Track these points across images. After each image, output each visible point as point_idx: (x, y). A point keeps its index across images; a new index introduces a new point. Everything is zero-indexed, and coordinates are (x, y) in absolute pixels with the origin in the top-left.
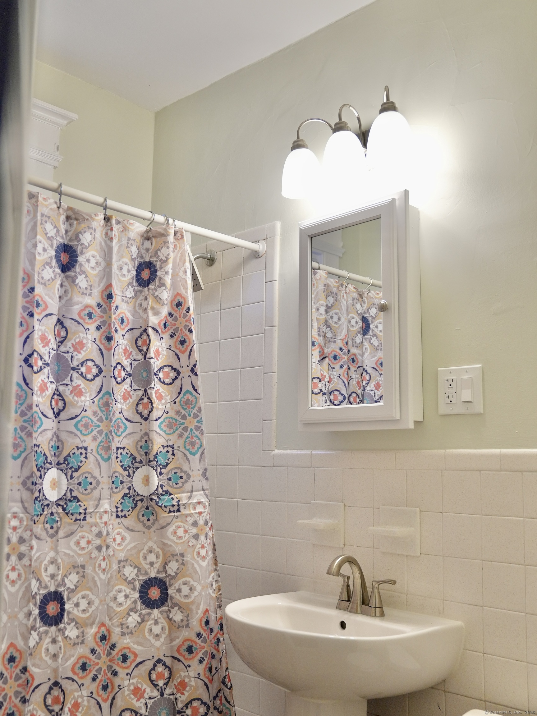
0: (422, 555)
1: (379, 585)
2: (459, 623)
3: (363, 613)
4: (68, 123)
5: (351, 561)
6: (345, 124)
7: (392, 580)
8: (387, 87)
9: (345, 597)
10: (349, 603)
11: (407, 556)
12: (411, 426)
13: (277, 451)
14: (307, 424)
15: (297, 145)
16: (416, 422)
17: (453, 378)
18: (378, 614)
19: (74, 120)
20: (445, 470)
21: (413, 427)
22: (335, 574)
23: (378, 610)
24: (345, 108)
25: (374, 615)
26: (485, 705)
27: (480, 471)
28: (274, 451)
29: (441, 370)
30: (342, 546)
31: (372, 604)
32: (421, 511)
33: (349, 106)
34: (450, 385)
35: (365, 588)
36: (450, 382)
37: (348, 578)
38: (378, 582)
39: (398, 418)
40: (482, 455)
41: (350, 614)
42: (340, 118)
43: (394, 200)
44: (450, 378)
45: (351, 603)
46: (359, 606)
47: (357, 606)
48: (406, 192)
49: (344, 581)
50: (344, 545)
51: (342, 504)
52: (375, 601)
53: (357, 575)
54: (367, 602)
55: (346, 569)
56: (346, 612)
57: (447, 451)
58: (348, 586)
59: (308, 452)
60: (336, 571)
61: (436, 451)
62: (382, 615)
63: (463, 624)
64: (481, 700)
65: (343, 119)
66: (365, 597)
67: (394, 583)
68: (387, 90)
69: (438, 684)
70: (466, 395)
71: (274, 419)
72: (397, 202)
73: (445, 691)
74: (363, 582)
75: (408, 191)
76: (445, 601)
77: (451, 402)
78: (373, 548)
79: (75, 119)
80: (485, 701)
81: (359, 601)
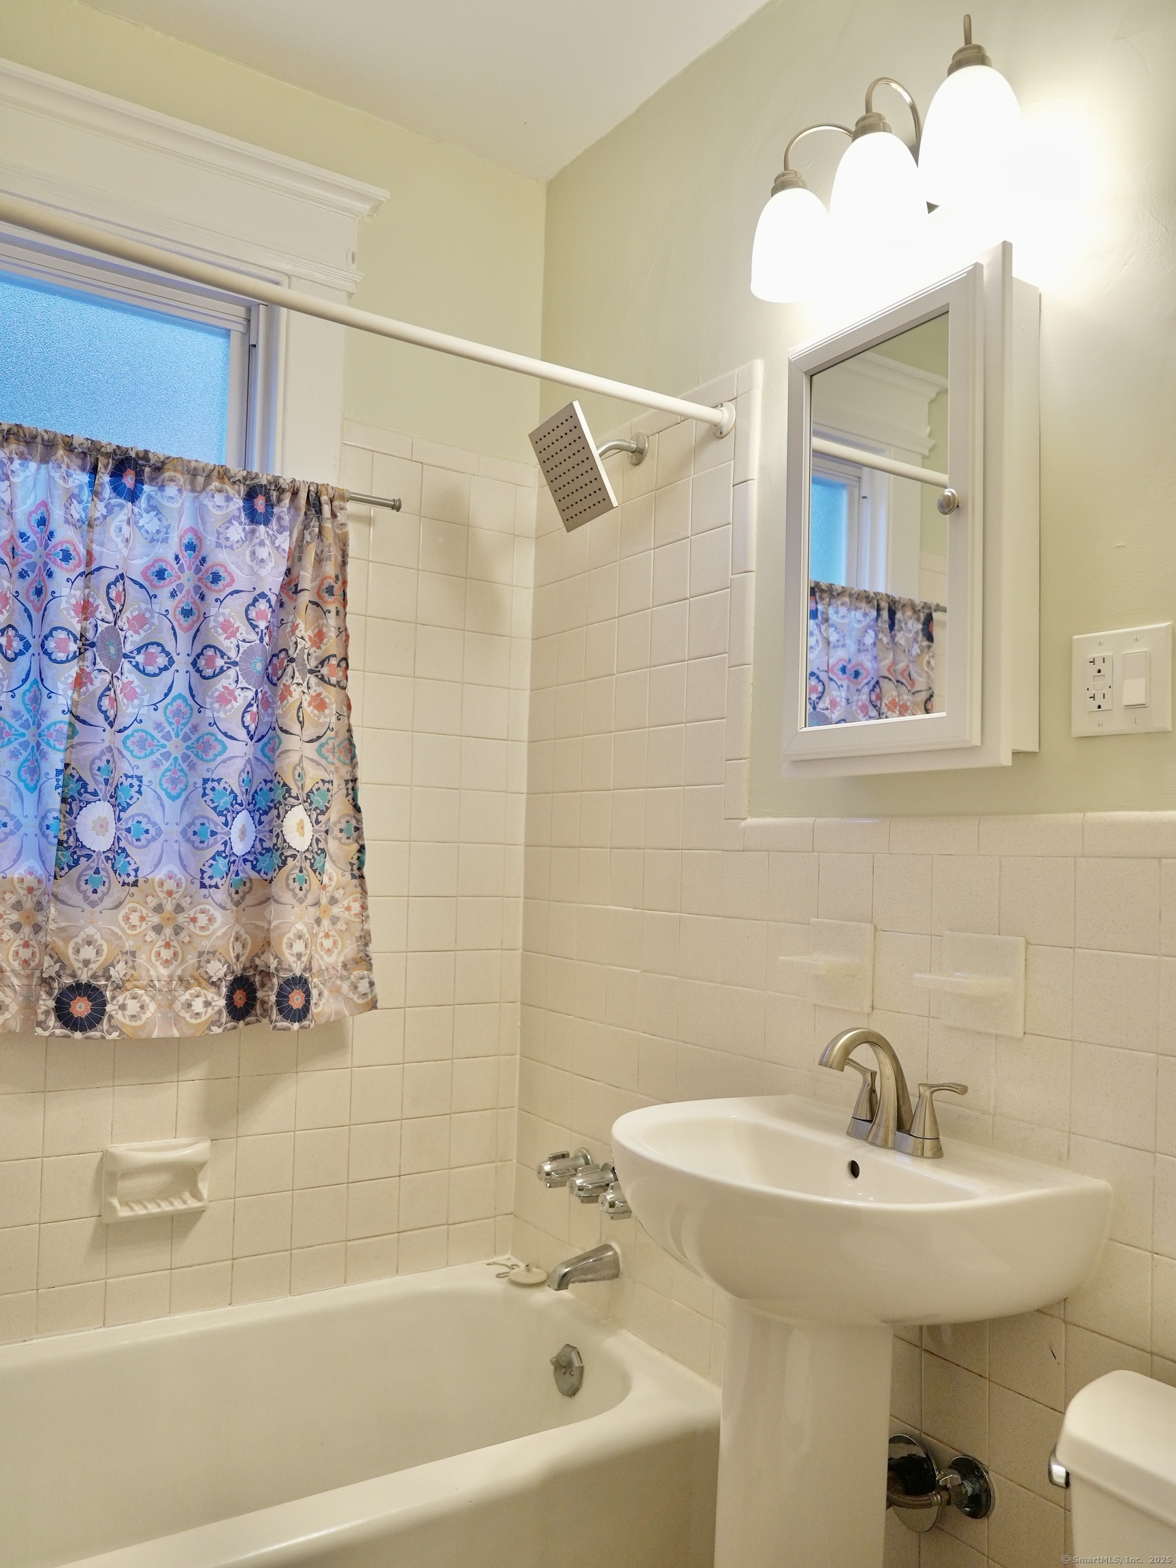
0: (1027, 1036)
1: (932, 1092)
2: (1100, 1184)
3: (897, 1148)
4: (375, 209)
5: (875, 1041)
6: (880, 117)
7: (960, 1085)
8: (967, 18)
9: (865, 1113)
10: (870, 1125)
11: (996, 1036)
12: (1006, 760)
13: (751, 821)
14: (801, 763)
15: (780, 185)
16: (1016, 754)
17: (1104, 654)
18: (928, 1153)
19: (382, 202)
20: (1083, 856)
21: (1010, 764)
22: (834, 1065)
23: (927, 1143)
24: (880, 88)
25: (919, 1153)
26: (1152, 1362)
27: (1160, 859)
28: (745, 819)
29: (1079, 639)
30: (867, 1009)
31: (917, 1131)
32: (1028, 944)
33: (888, 80)
34: (1099, 671)
35: (904, 1097)
36: (1099, 665)
37: (873, 1074)
38: (931, 1086)
39: (976, 741)
40: (1165, 823)
41: (872, 1147)
42: (868, 108)
43: (977, 268)
44: (1098, 654)
45: (875, 1127)
46: (890, 1133)
47: (887, 1134)
48: (1006, 248)
49: (865, 1081)
50: (873, 1008)
51: (869, 927)
52: (923, 1124)
53: (889, 1071)
54: (907, 1127)
55: (863, 1054)
56: (863, 1143)
57: (1089, 815)
58: (873, 1091)
59: (810, 820)
60: (837, 1059)
61: (1064, 815)
62: (938, 1153)
63: (1109, 1187)
64: (1144, 1350)
65: (875, 110)
66: (905, 1117)
67: (964, 1090)
68: (967, 25)
69: (1051, 1306)
70: (1134, 691)
71: (746, 756)
72: (986, 272)
73: (1064, 1321)
74: (900, 1086)
75: (1011, 245)
76: (1072, 1136)
77: (1099, 707)
78: (929, 1016)
79: (385, 200)
80: (1152, 1353)
81: (892, 1124)
